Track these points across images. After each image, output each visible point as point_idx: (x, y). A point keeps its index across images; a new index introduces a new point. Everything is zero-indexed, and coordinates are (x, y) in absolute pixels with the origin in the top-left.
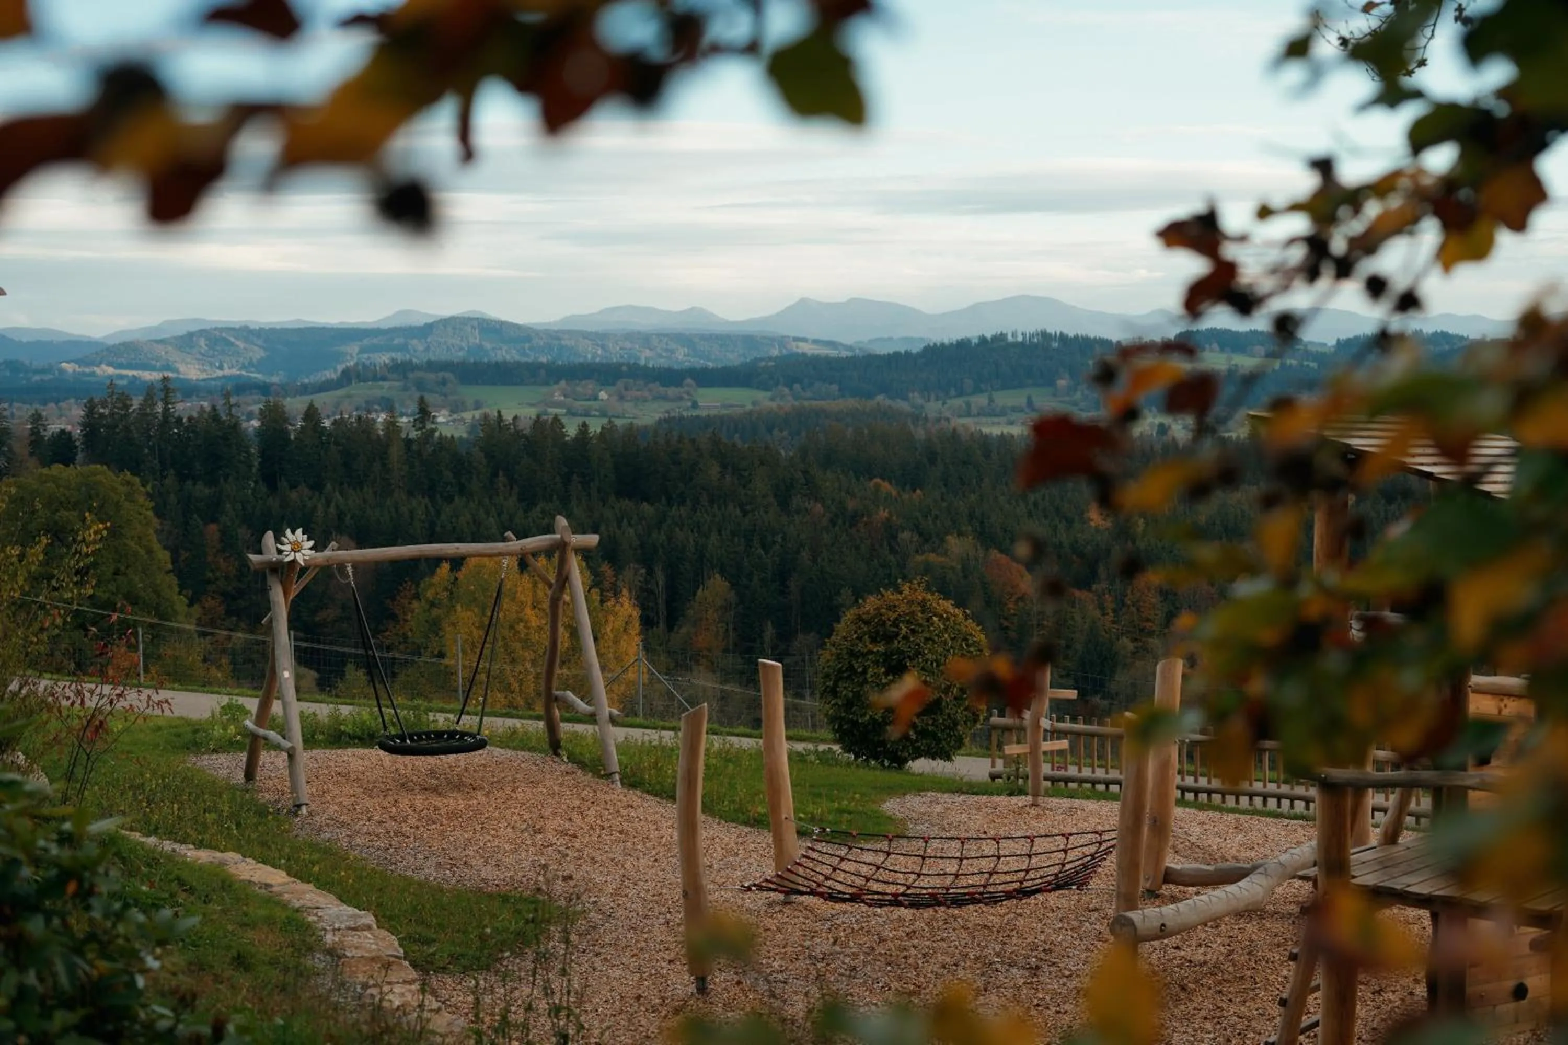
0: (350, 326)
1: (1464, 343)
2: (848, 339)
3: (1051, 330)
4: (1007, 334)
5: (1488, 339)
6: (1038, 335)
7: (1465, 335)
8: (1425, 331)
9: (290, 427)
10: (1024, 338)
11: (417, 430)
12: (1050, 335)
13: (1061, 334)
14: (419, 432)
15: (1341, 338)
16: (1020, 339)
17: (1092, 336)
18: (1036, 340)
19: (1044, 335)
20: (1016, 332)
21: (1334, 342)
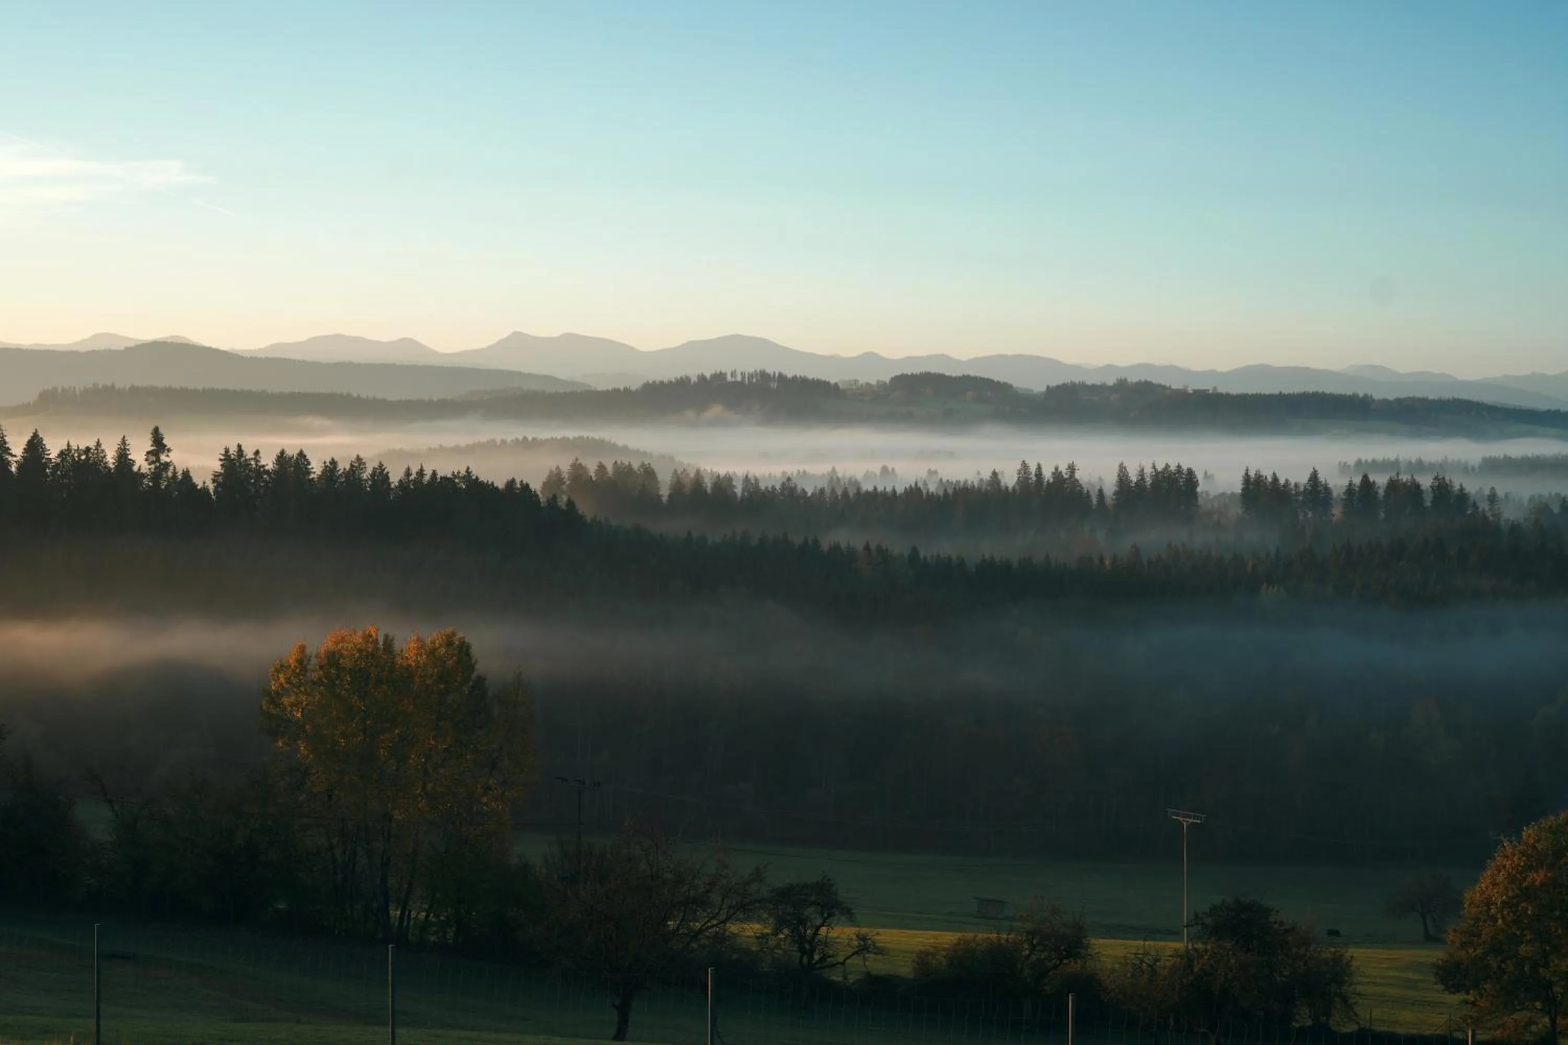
0: (47, 348)
1: (1168, 392)
2: (563, 374)
3: (770, 371)
4: (726, 374)
5: (1190, 391)
6: (757, 374)
7: (1168, 385)
8: (1129, 380)
9: (10, 458)
10: (743, 377)
11: (150, 464)
12: (768, 375)
13: (780, 374)
14: (153, 466)
15: (1051, 385)
16: (739, 378)
17: (810, 377)
18: (754, 380)
19: (764, 376)
20: (735, 371)
21: (1044, 389)
